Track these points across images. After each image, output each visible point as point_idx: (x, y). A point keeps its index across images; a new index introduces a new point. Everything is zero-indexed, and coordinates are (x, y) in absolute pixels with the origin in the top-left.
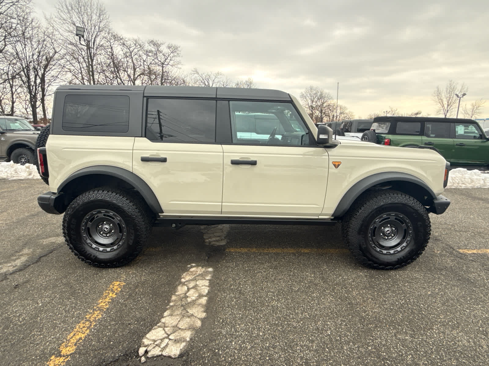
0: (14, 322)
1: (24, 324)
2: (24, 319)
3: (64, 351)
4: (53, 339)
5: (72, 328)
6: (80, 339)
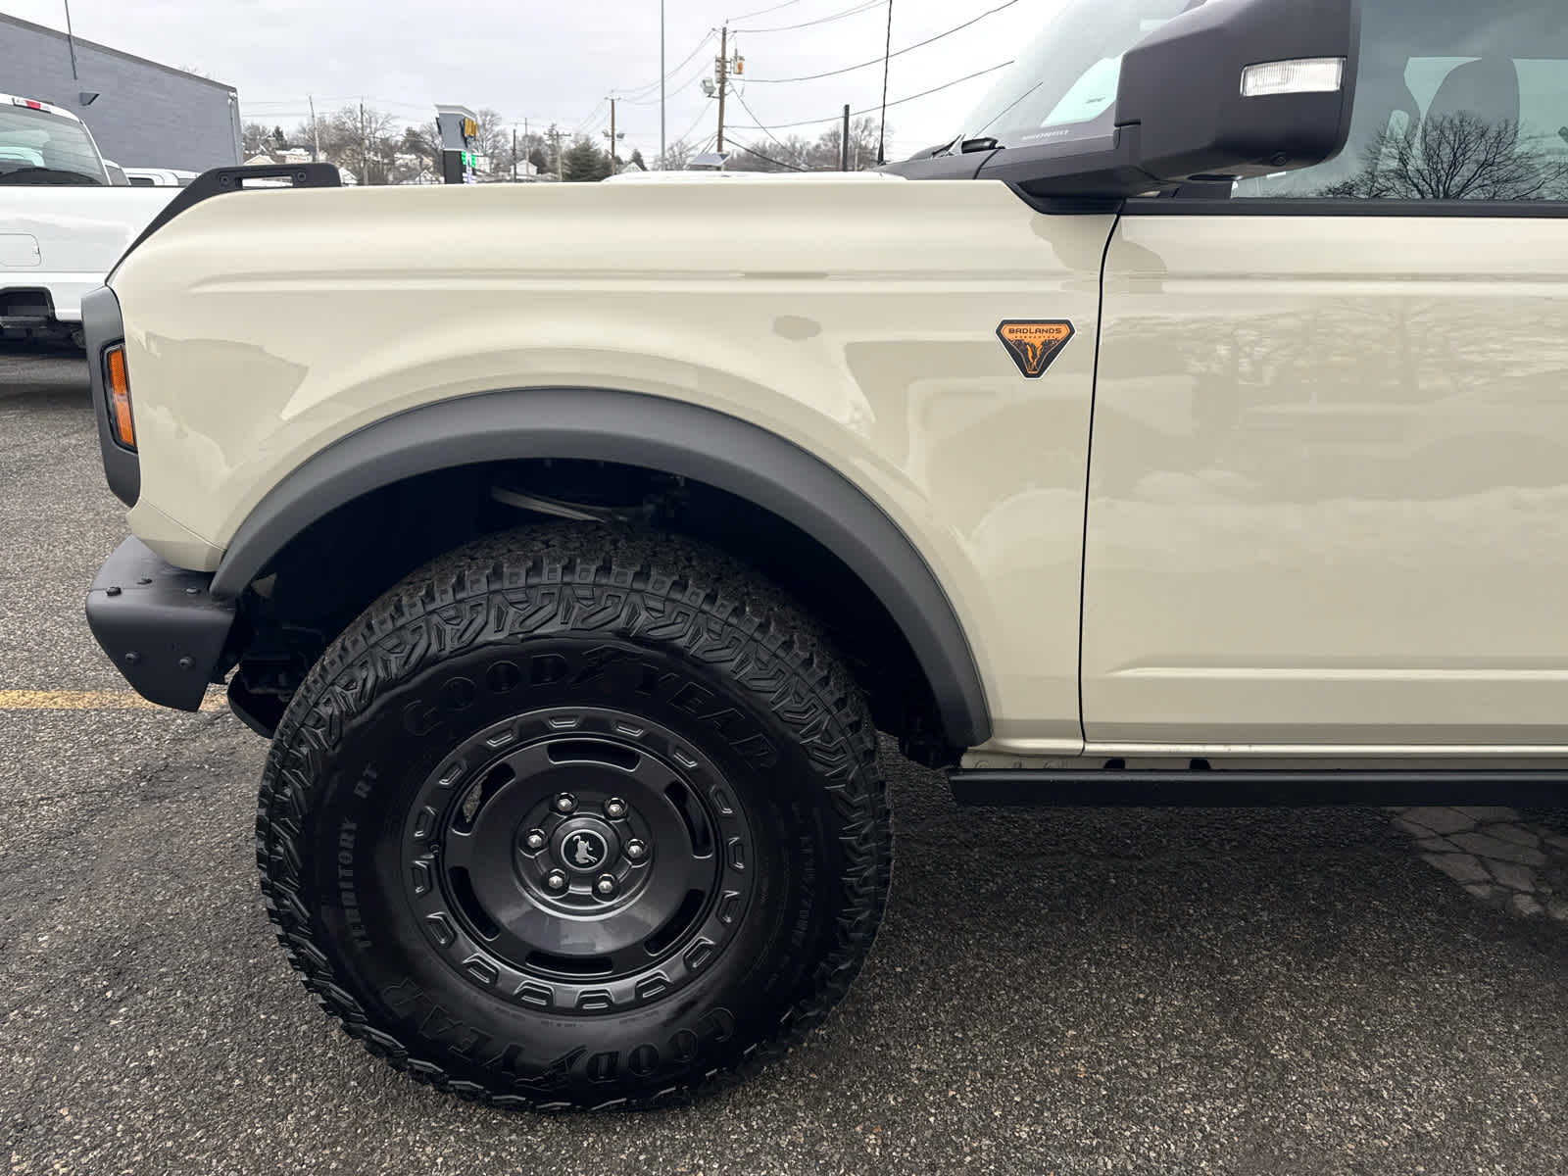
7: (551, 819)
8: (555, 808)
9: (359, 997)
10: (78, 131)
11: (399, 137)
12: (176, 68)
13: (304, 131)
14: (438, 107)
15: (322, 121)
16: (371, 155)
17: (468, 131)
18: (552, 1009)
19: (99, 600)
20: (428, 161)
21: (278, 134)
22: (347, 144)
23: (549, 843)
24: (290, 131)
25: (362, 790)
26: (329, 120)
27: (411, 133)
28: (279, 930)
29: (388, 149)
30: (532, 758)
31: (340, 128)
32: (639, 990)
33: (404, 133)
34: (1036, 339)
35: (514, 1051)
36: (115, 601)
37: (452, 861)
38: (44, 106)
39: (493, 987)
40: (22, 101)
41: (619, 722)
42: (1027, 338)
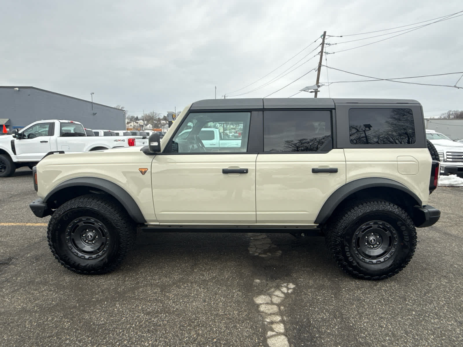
7: (86, 233)
8: (86, 231)
9: (59, 256)
10: (81, 126)
11: (162, 117)
12: (113, 107)
13: (142, 117)
14: (168, 112)
15: (146, 115)
16: (155, 122)
17: (174, 117)
18: (85, 259)
19: (32, 204)
20: (168, 122)
21: (137, 117)
22: (151, 119)
23: (86, 236)
24: (140, 117)
25: (59, 227)
26: (147, 114)
27: (164, 116)
28: (50, 247)
29: (159, 120)
30: (81, 224)
31: (149, 116)
32: (97, 256)
33: (163, 116)
34: (143, 170)
35: (79, 264)
36: (34, 204)
37: (72, 238)
38: (74, 122)
39: (77, 255)
40: (70, 121)
41: (91, 219)
42: (142, 170)
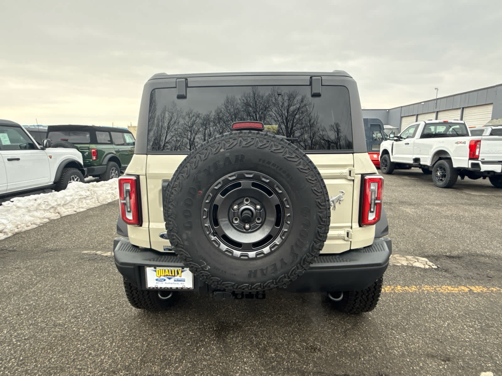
0: (480, 326)
1: (474, 318)
2: (471, 321)
3: (467, 290)
4: (466, 298)
5: (449, 293)
6: (452, 287)
